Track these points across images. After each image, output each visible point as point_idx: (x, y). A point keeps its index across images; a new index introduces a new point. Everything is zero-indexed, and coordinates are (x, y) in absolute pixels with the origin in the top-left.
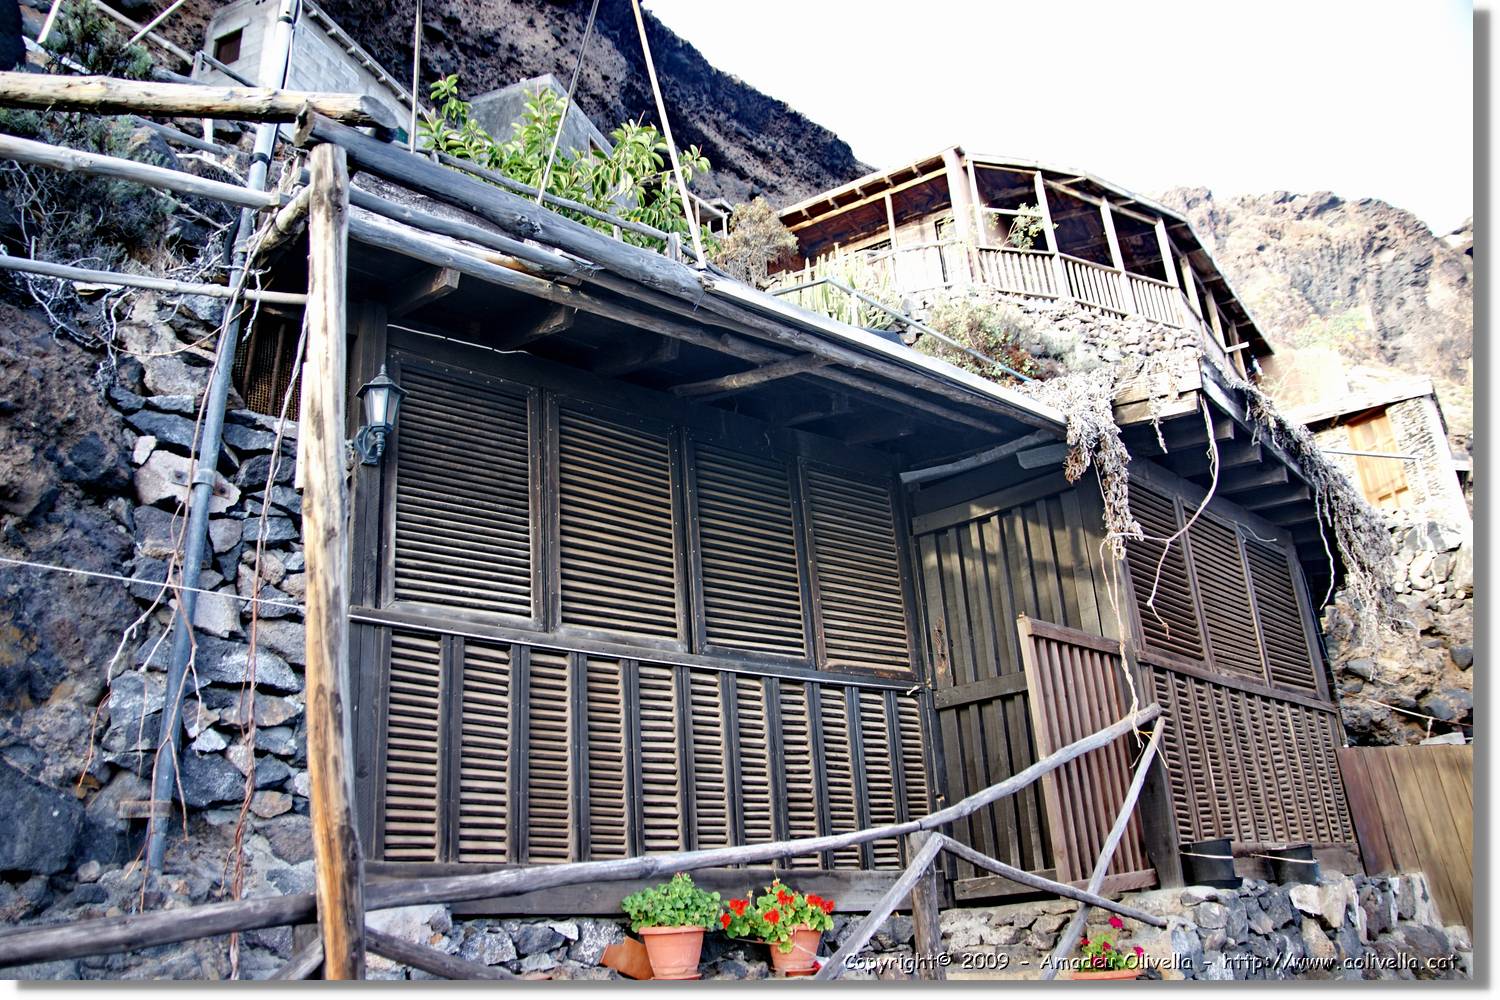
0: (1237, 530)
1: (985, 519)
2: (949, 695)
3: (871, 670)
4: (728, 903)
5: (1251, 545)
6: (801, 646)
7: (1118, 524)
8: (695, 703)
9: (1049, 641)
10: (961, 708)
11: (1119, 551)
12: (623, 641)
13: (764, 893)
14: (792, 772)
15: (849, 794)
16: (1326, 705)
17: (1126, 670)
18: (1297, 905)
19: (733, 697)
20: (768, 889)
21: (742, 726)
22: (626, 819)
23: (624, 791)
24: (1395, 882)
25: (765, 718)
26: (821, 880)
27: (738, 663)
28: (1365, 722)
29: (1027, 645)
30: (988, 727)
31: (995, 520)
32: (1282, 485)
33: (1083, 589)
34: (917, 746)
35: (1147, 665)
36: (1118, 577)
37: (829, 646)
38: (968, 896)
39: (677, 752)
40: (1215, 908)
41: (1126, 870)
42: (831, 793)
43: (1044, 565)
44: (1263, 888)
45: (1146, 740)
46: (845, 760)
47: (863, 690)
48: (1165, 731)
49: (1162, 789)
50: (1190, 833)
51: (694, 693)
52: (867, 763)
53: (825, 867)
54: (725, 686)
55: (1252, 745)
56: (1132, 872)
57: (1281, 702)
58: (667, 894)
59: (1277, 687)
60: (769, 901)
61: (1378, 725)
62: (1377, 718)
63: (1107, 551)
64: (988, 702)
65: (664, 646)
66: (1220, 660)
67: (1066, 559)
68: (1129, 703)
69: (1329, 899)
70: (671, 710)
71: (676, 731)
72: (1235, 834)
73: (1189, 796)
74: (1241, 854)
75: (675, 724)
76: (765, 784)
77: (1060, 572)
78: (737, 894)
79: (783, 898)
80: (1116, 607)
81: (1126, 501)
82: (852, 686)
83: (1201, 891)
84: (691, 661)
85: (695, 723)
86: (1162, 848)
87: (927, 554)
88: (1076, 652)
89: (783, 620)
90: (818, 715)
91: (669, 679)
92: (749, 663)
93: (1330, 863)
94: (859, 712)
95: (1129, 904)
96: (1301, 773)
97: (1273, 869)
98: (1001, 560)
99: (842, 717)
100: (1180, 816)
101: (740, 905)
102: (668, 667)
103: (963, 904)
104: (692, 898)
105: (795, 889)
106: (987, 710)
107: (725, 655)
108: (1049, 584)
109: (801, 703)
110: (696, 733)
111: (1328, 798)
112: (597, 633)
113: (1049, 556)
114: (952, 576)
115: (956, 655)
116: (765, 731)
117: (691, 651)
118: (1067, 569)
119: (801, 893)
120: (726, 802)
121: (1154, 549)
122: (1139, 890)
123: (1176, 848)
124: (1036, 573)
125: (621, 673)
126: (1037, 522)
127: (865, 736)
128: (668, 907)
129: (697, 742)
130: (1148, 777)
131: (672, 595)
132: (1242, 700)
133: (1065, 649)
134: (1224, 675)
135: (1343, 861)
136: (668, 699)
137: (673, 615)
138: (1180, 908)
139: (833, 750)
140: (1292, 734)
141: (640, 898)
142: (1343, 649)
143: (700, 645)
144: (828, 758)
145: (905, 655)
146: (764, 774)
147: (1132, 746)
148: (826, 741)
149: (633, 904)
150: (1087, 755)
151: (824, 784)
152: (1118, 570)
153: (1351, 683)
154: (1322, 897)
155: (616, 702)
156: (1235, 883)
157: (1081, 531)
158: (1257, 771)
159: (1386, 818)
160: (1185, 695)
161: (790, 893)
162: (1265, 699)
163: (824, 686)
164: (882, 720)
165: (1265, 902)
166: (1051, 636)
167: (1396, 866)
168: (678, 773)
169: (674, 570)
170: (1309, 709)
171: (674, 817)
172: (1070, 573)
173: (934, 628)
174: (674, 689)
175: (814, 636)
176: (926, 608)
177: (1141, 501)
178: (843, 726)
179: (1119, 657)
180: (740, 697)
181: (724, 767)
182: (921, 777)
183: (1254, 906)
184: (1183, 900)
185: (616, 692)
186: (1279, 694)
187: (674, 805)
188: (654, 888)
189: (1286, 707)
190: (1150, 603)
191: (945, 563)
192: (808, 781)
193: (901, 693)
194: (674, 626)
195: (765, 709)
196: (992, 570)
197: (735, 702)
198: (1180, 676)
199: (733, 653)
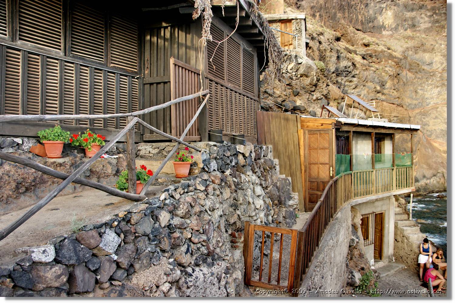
0: (241, 44)
1: (167, 27)
2: (148, 80)
3: (125, 69)
4: (72, 135)
5: (244, 49)
6: (103, 58)
7: (206, 35)
8: (66, 72)
9: (179, 66)
10: (151, 84)
11: (204, 43)
12: (42, 49)
13: (84, 133)
14: (96, 98)
15: (114, 106)
16: (256, 98)
17: (201, 78)
18: (238, 150)
19: (78, 72)
20: (85, 132)
21: (81, 81)
22: (40, 107)
23: (39, 98)
24: (264, 147)
25: (89, 80)
26: (103, 131)
27: (81, 61)
28: (267, 106)
29: (172, 66)
30: (159, 90)
31: (169, 28)
32: (256, 34)
33: (193, 53)
34: (137, 94)
35: (207, 78)
36: (203, 51)
37: (112, 60)
38: (147, 139)
39: (58, 87)
40: (215, 148)
41: (192, 135)
42: (108, 105)
43: (182, 44)
44: (229, 144)
45: (203, 100)
46: (114, 96)
47: (121, 75)
48: (210, 98)
49: (206, 114)
50: (212, 127)
51: (66, 69)
52: (120, 97)
53: (104, 127)
54: (76, 68)
55: (234, 106)
56: (194, 136)
57: (244, 96)
58: (52, 131)
59: (244, 91)
60: (86, 136)
61: (271, 108)
62: (271, 106)
63: (201, 43)
64: (159, 83)
65: (56, 52)
66: (229, 80)
67: (189, 44)
68: (200, 88)
69: (246, 149)
70: (57, 74)
71: (58, 80)
72: (225, 130)
73: (214, 117)
74: (226, 135)
75: (58, 78)
76: (87, 100)
77: (186, 47)
78: (76, 133)
79: (90, 134)
80: (201, 60)
81: (209, 29)
82: (118, 73)
83: (212, 143)
84: (65, 58)
85: (65, 79)
86: (203, 130)
87: (147, 36)
88: (187, 71)
89: (98, 49)
90: (106, 81)
91: (57, 63)
92: (85, 62)
93: (249, 141)
94: (119, 82)
95: (192, 145)
96: (246, 116)
97: (233, 140)
98: (169, 41)
99: (114, 82)
100: (210, 122)
101: (76, 136)
102: (57, 59)
103: (145, 142)
104: (60, 133)
105: (94, 133)
106: (159, 86)
107: (77, 58)
108: (183, 50)
109: (101, 76)
110: (65, 82)
111: (252, 124)
112: (32, 45)
113: (184, 42)
114: (154, 43)
115: (152, 68)
116: (88, 84)
117: (65, 55)
118: (189, 46)
119: (96, 134)
120: (74, 105)
121: (215, 44)
122: (195, 141)
123: (207, 131)
124: (179, 47)
125: (40, 59)
126: (182, 31)
127: (121, 89)
128: (52, 135)
129: (65, 85)
130: (202, 110)
131: (60, 36)
132: (233, 93)
133: (184, 70)
134: (229, 85)
135: (252, 140)
136: (57, 70)
137: (60, 43)
138: (206, 147)
139: (110, 92)
140: (246, 105)
141: (43, 132)
142: (266, 86)
143: (69, 54)
144: (108, 95)
145: (136, 66)
146: (87, 97)
147: (199, 100)
148: (108, 89)
149: (41, 133)
150: (186, 101)
151: (106, 102)
152: (203, 49)
153: (266, 95)
154: (244, 148)
155: (38, 69)
156: (222, 142)
157: (195, 36)
158: (234, 113)
159: (266, 131)
160: (217, 89)
161: (92, 134)
162: (240, 94)
163: (109, 72)
164: (126, 85)
165: (229, 148)
166: (180, 65)
167: (265, 143)
168: (58, 94)
169: (61, 28)
170: (251, 99)
171: (56, 108)
172: (190, 48)
173: (146, 59)
174: (58, 67)
175: (107, 56)
176: (144, 52)
177: (214, 29)
178: (114, 85)
179: (200, 75)
180: (81, 72)
181: (74, 93)
182: (137, 103)
183: (226, 149)
184: (207, 145)
185: (38, 66)
186: (244, 93)
187: (56, 104)
188: (48, 129)
189: (245, 97)
190: (211, 60)
191: (152, 39)
192: (101, 101)
193: (133, 77)
194: (60, 46)
195: (89, 77)
196: (166, 43)
197: (79, 73)
198: (216, 83)
199: (80, 58)
